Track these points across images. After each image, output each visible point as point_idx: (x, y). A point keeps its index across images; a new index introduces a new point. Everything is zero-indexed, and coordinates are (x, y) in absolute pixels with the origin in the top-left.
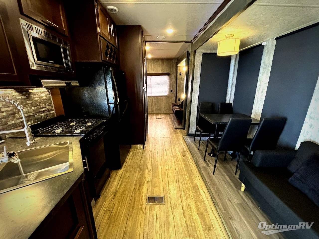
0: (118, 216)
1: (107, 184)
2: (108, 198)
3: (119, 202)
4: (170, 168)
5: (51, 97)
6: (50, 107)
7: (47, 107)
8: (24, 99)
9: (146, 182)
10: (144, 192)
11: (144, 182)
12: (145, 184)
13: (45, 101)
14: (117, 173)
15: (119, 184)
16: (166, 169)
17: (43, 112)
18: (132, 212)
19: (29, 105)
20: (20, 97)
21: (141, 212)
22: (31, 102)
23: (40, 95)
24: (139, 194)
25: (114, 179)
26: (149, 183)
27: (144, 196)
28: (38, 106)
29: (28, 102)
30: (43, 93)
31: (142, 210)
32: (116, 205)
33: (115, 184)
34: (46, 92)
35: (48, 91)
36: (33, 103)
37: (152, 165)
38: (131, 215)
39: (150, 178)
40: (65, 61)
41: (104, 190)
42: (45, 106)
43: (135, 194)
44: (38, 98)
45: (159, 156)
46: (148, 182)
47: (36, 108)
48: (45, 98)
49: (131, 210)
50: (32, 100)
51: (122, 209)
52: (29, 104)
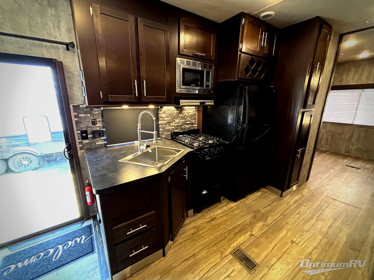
0: (199, 239)
1: (214, 207)
2: (204, 219)
3: (210, 229)
4: (300, 244)
5: (197, 114)
6: (194, 121)
7: (192, 121)
8: (178, 113)
9: (249, 233)
10: (239, 240)
11: (247, 232)
12: (247, 235)
13: (191, 116)
14: (228, 203)
15: (223, 214)
16: (293, 241)
17: (188, 124)
18: (213, 246)
19: (180, 118)
20: (176, 112)
21: (220, 254)
22: (182, 115)
23: (189, 111)
24: (232, 238)
25: (222, 207)
26: (252, 237)
27: (235, 244)
28: (186, 119)
29: (180, 115)
30: (191, 110)
31: (222, 254)
32: (205, 230)
33: (219, 211)
34: (193, 109)
35: (196, 108)
36: (183, 117)
37: (275, 222)
38: (210, 248)
39: (260, 233)
40: (206, 83)
41: (207, 210)
42: (190, 120)
43: (228, 235)
44: (187, 114)
45: (298, 218)
46: (252, 235)
47: (184, 120)
48: (192, 114)
49: (213, 244)
50: (183, 114)
51: (207, 236)
52: (180, 117)
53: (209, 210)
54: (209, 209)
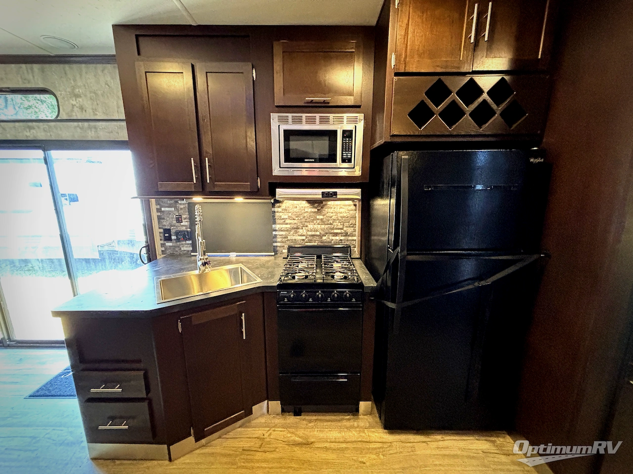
0: (244, 467)
3: (280, 460)
5: (357, 215)
6: (350, 230)
7: (345, 229)
8: (315, 212)
13: (344, 220)
15: (333, 445)
17: (336, 234)
19: (318, 221)
20: (310, 210)
22: (321, 217)
23: (338, 210)
28: (331, 224)
29: (318, 217)
30: (344, 207)
32: (271, 456)
34: (350, 205)
35: (355, 205)
36: (324, 220)
42: (341, 227)
44: (334, 214)
47: (327, 226)
48: (345, 215)
50: (323, 215)
52: (318, 219)
53: (316, 420)
54: (319, 417)
